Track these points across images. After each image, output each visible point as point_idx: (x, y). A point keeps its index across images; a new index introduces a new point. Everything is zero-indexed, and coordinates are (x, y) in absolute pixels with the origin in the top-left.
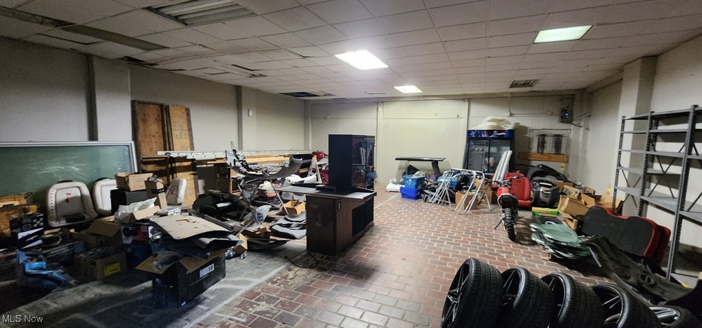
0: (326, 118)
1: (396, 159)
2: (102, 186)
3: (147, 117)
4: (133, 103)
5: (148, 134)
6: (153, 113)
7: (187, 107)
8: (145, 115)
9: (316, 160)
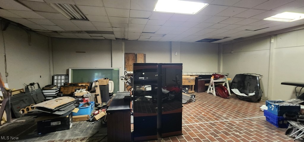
0: (231, 53)
1: (282, 84)
2: (111, 83)
3: (129, 59)
4: (126, 54)
5: (129, 65)
6: (131, 57)
7: (145, 53)
8: (129, 58)
9: (213, 79)
